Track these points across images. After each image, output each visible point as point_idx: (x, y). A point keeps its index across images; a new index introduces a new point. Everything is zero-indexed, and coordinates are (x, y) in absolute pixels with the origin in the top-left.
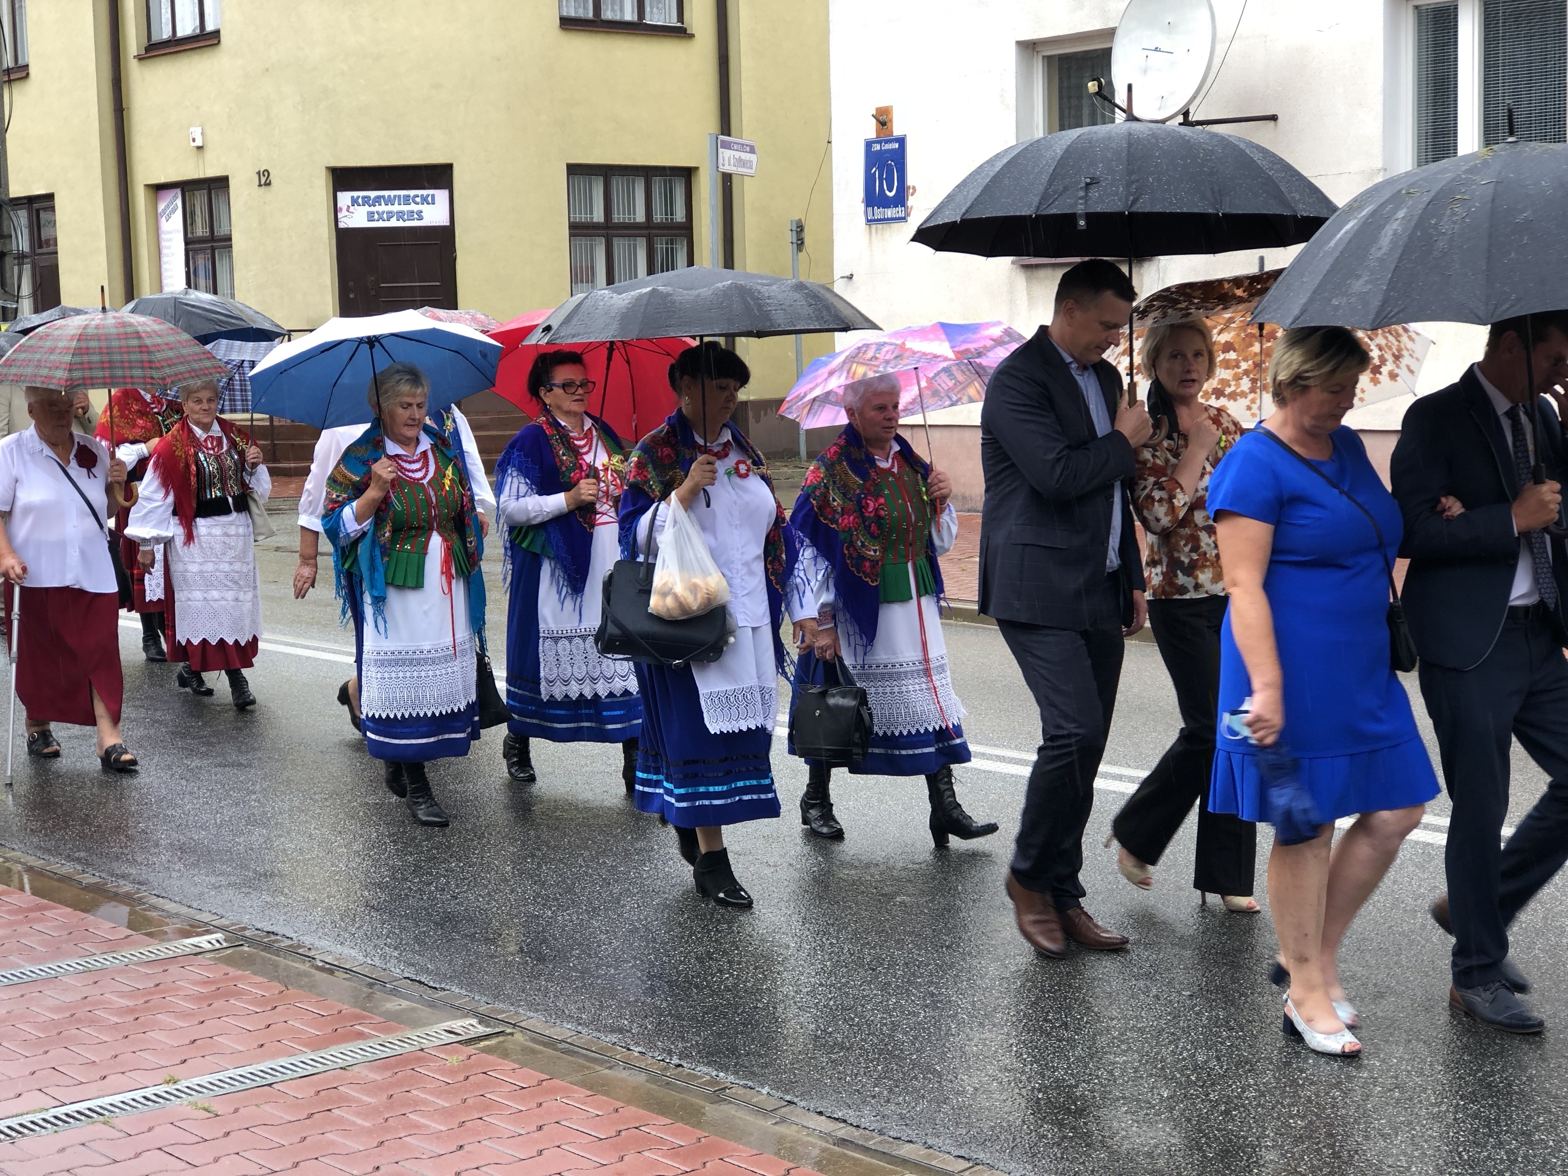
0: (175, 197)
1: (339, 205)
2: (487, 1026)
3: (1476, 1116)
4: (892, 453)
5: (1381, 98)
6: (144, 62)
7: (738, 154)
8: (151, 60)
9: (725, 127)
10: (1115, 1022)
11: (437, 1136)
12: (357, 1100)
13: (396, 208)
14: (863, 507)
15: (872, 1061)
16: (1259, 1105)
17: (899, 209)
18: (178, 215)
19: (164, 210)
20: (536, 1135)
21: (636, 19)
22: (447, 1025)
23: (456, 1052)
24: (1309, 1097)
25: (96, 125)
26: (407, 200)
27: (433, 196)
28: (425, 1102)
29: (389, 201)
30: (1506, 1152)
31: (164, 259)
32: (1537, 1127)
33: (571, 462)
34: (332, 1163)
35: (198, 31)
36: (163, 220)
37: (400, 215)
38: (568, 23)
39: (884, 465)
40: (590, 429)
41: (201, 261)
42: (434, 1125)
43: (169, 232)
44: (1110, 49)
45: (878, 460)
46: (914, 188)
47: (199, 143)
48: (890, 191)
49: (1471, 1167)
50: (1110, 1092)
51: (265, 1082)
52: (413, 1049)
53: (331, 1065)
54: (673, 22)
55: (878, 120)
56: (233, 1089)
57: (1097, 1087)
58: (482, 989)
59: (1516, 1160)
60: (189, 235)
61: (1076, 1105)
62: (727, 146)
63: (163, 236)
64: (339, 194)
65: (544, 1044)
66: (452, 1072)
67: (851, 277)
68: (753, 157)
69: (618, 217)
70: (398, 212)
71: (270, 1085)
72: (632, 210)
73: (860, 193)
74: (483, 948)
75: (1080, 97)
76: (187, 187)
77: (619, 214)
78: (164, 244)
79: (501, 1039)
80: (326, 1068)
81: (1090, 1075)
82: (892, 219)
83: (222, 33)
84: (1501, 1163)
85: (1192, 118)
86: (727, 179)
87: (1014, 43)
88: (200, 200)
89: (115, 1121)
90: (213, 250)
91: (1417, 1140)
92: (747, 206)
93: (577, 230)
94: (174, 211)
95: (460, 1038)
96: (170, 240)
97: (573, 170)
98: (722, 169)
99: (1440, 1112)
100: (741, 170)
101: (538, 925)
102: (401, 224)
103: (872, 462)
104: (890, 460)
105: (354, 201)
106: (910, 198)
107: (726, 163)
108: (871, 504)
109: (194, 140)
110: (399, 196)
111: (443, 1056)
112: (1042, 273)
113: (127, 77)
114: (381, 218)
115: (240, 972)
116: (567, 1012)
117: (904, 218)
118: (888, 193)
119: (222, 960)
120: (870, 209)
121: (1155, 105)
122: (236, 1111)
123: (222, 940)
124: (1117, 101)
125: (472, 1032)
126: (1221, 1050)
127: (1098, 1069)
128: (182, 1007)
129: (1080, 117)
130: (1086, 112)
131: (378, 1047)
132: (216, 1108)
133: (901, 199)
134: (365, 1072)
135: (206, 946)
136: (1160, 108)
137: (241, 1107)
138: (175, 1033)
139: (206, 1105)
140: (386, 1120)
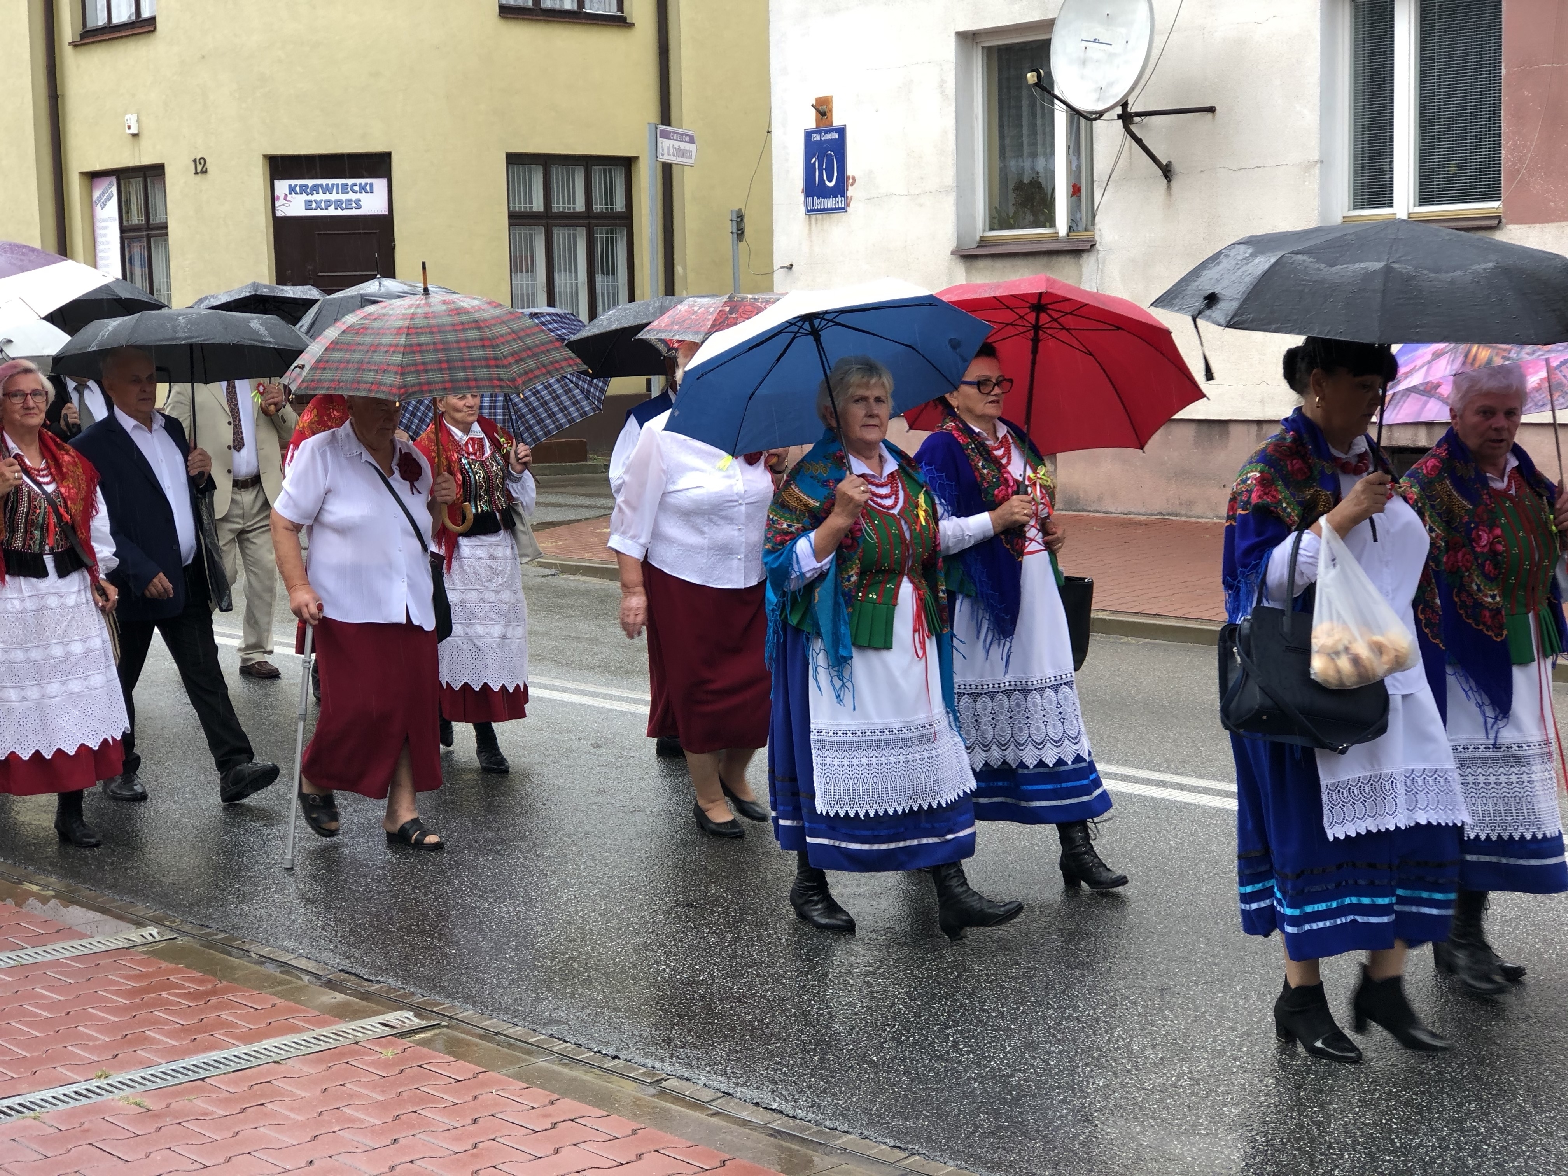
0: (111, 185)
1: (277, 193)
2: (422, 1019)
3: (1407, 1104)
4: (1508, 469)
5: (1318, 90)
6: (79, 49)
7: (677, 144)
8: (86, 47)
9: (666, 117)
10: (1051, 1011)
11: (373, 1130)
12: (292, 1094)
13: (334, 196)
14: (1473, 540)
15: (808, 1052)
16: (1193, 1093)
17: (839, 199)
18: (113, 204)
19: (99, 198)
20: (471, 1128)
21: (575, 7)
22: (381, 1018)
23: (391, 1044)
24: (1244, 1085)
25: (30, 112)
26: (345, 189)
27: (371, 185)
28: (359, 1096)
29: (327, 190)
30: (1438, 1140)
31: (100, 247)
32: (1469, 1113)
33: (993, 476)
34: (265, 1158)
35: (133, 18)
36: (98, 208)
37: (338, 204)
38: (507, 12)
39: (1500, 485)
40: (1005, 437)
41: (137, 250)
42: (368, 1119)
43: (104, 220)
44: (1050, 40)
45: (1492, 479)
46: (854, 178)
47: (134, 130)
48: (830, 181)
49: (1404, 1154)
50: (1046, 1081)
51: (197, 1077)
52: (348, 1042)
53: (265, 1060)
54: (613, 11)
55: (818, 110)
56: (165, 1084)
57: (1032, 1077)
58: (419, 981)
59: (1448, 1146)
60: (125, 223)
61: (1011, 1094)
62: (666, 135)
63: (99, 225)
64: (278, 184)
65: (481, 1037)
66: (387, 1064)
67: (791, 267)
68: (692, 147)
69: (557, 207)
70: (336, 201)
71: (203, 1079)
72: (571, 198)
73: (800, 184)
74: (418, 940)
75: (1019, 88)
76: (122, 175)
77: (558, 203)
78: (99, 232)
79: (436, 1031)
80: (259, 1062)
81: (1025, 1064)
82: (832, 209)
83: (158, 20)
84: (1432, 1150)
85: (1132, 109)
86: (667, 169)
87: (953, 34)
88: (135, 188)
89: (45, 1117)
90: (149, 238)
91: (1350, 1127)
92: (688, 196)
93: (517, 219)
94: (109, 198)
95: (395, 1031)
96: (106, 228)
97: (514, 159)
98: (661, 158)
99: (1372, 1099)
100: (681, 160)
101: (475, 916)
102: (339, 212)
103: (1485, 481)
104: (1506, 479)
105: (292, 190)
106: (850, 188)
107: (666, 152)
108: (1485, 536)
109: (129, 128)
110: (337, 185)
111: (378, 1049)
112: (981, 263)
113: (62, 63)
114: (319, 207)
115: (174, 966)
116: (503, 1004)
117: (844, 209)
118: (827, 183)
119: (154, 953)
120: (810, 199)
121: (1095, 96)
122: (169, 1105)
123: (155, 934)
124: (1057, 92)
125: (407, 1023)
126: (1155, 1039)
127: (1035, 1058)
128: (113, 1001)
129: (1019, 108)
130: (1025, 103)
131: (313, 1041)
132: (147, 1103)
133: (840, 190)
134: (298, 1066)
135: (139, 940)
136: (1099, 99)
137: (173, 1101)
138: (107, 1028)
139: (138, 1100)
140: (320, 1114)
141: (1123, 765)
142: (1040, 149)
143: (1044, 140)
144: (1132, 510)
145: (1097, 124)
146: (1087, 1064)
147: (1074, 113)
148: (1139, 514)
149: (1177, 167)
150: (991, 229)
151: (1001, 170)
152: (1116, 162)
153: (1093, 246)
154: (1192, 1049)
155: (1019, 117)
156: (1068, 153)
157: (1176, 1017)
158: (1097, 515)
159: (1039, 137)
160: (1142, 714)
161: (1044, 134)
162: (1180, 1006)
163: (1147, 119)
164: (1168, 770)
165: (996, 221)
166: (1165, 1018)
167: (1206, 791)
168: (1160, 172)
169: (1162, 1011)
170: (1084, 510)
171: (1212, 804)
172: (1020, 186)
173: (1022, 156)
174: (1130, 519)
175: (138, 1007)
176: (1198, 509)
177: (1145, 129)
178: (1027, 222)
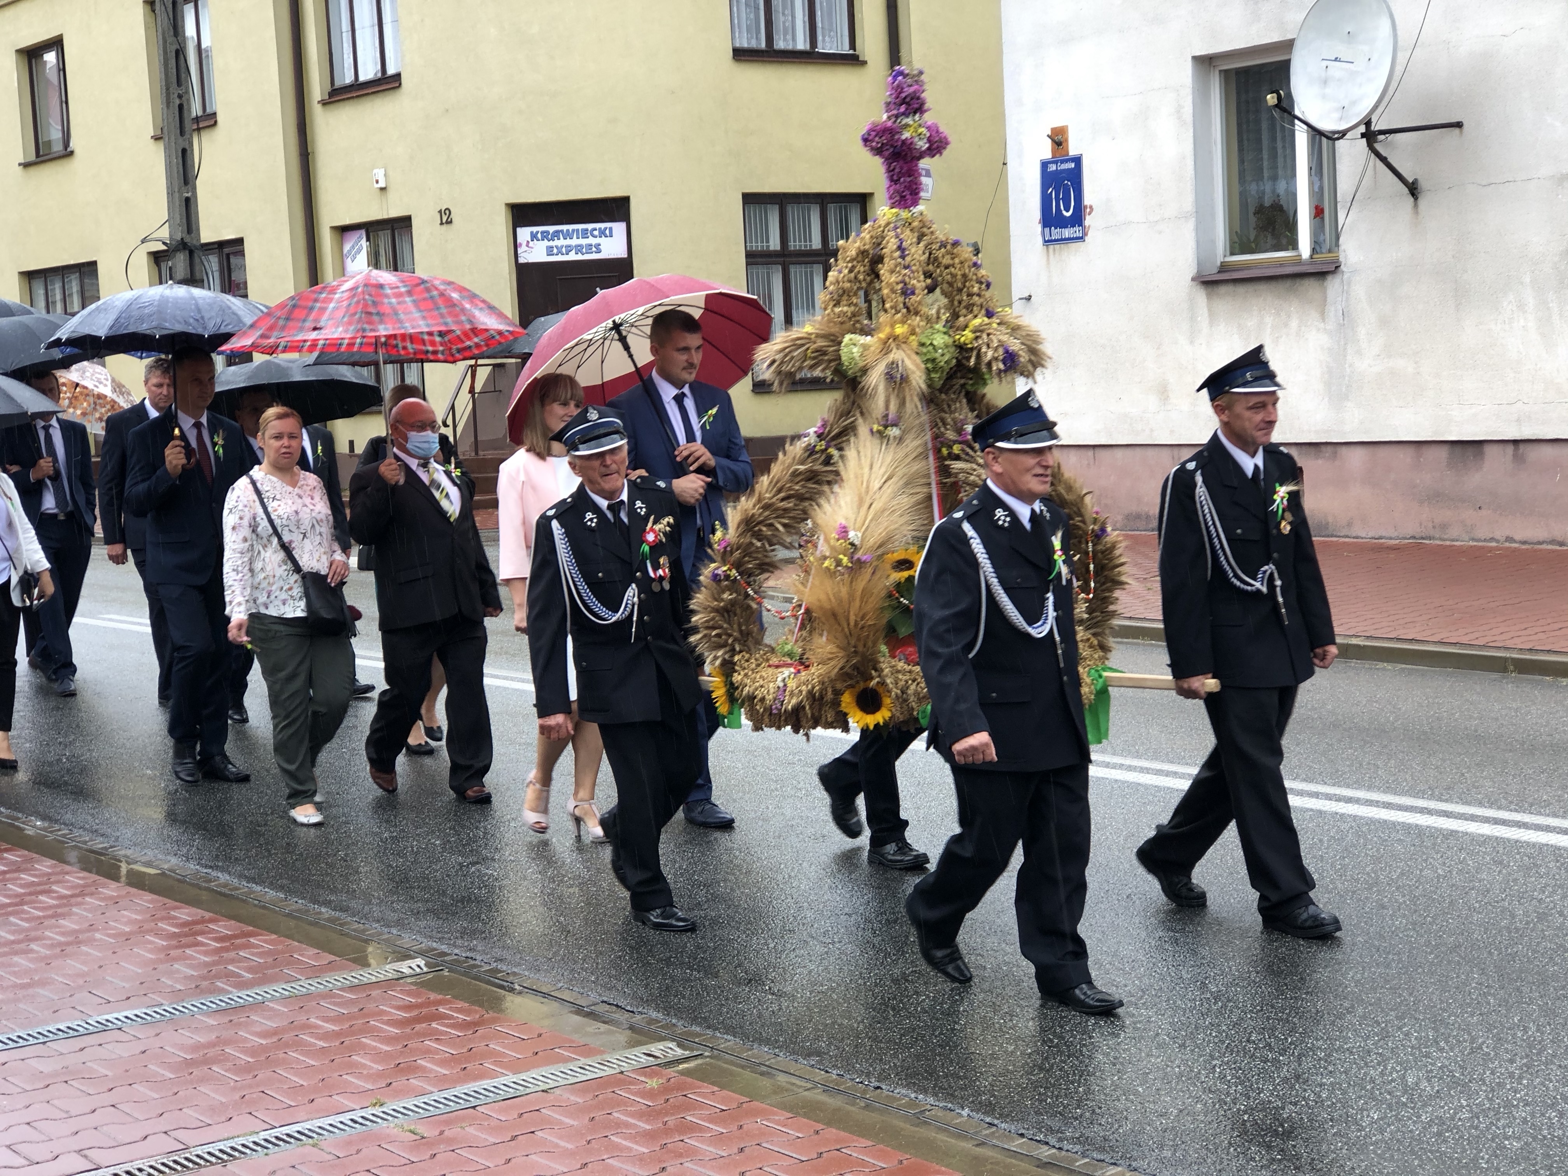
0: (360, 238)
1: (519, 241)
2: (686, 1050)
6: (328, 107)
8: (334, 105)
10: (1320, 1042)
11: (640, 1158)
12: (561, 1123)
13: (574, 242)
15: (1072, 1083)
16: (1472, 1127)
17: (1077, 228)
18: (364, 253)
19: (350, 251)
20: (738, 1157)
21: (808, 47)
22: (645, 1049)
23: (655, 1074)
24: (1525, 1118)
25: (283, 170)
26: (585, 234)
27: (611, 229)
28: (627, 1125)
29: (568, 235)
35: (379, 75)
36: (348, 261)
37: (579, 249)
38: (741, 54)
42: (636, 1147)
44: (1289, 61)
46: (1091, 207)
47: (382, 184)
48: (1067, 211)
50: (1319, 1114)
51: (468, 1105)
52: (613, 1072)
53: (533, 1088)
54: (846, 49)
55: (1053, 141)
56: (438, 1112)
57: (1304, 1109)
58: (679, 1012)
61: (1283, 1127)
64: (519, 230)
65: (744, 1067)
66: (650, 1094)
67: (1029, 298)
68: (929, 181)
69: (794, 245)
70: (577, 246)
71: (474, 1107)
72: (808, 237)
73: (1037, 214)
74: (678, 972)
75: (1258, 111)
76: (371, 228)
77: (795, 242)
79: (699, 1061)
80: (528, 1091)
81: (1296, 1097)
82: (1070, 239)
83: (402, 76)
85: (1375, 127)
87: (1190, 59)
88: (384, 241)
89: (323, 1144)
93: (754, 258)
94: (359, 251)
95: (659, 1061)
97: (750, 199)
101: (733, 948)
102: (580, 257)
105: (534, 236)
106: (1087, 217)
109: (377, 182)
110: (578, 230)
111: (643, 1079)
112: (1223, 289)
113: (312, 122)
114: (560, 252)
115: (441, 997)
116: (764, 1035)
117: (1082, 238)
118: (1065, 213)
119: (423, 984)
120: (1047, 230)
121: (1336, 115)
122: (442, 1133)
123: (422, 965)
124: (1297, 112)
125: (671, 1055)
126: (1431, 1071)
127: (1305, 1090)
128: (386, 1031)
129: (1259, 131)
130: (1265, 126)
131: (579, 1070)
132: (422, 1130)
133: (1078, 219)
134: (566, 1095)
135: (407, 971)
136: (1341, 119)
137: (446, 1129)
138: (380, 1056)
139: (412, 1127)
140: (589, 1142)
141: (1384, 792)
142: (1280, 172)
143: (1285, 161)
144: (1384, 534)
145: (1339, 144)
146: (1360, 1097)
147: (1316, 133)
148: (1391, 538)
149: (1423, 184)
150: (1232, 254)
151: (1241, 194)
152: (1360, 182)
153: (1337, 267)
154: (1470, 1081)
155: (1259, 141)
156: (1310, 175)
157: (1452, 1049)
158: (1347, 540)
159: (1280, 160)
160: (1402, 740)
161: (1285, 157)
162: (1455, 1037)
163: (1391, 137)
164: (1432, 797)
165: (1237, 245)
166: (1442, 1050)
167: (1473, 818)
168: (1406, 190)
169: (1437, 1043)
170: (1332, 536)
171: (1481, 832)
172: (1260, 210)
173: (1262, 178)
174: (1382, 544)
175: (409, 1037)
176: (1454, 532)
177: (1391, 147)
178: (1268, 246)
